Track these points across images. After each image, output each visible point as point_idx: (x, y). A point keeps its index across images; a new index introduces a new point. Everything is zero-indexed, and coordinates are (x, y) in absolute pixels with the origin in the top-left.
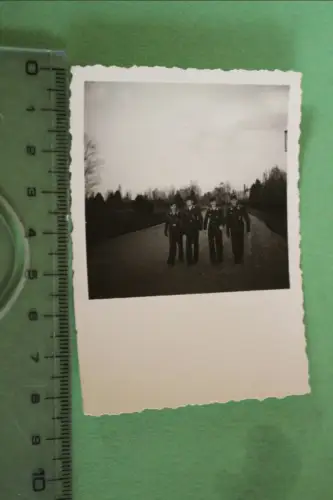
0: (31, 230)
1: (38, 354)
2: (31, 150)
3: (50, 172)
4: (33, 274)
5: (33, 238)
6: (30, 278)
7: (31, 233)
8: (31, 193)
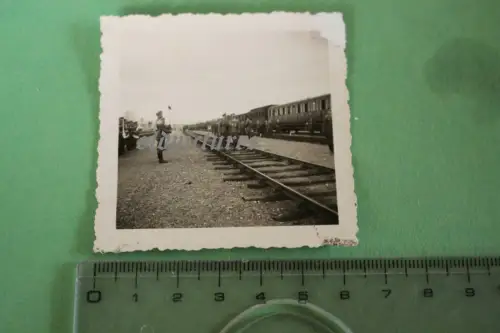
0: (257, 297)
2: (177, 298)
3: (199, 279)
6: (306, 299)
7: (261, 297)
8: (220, 297)
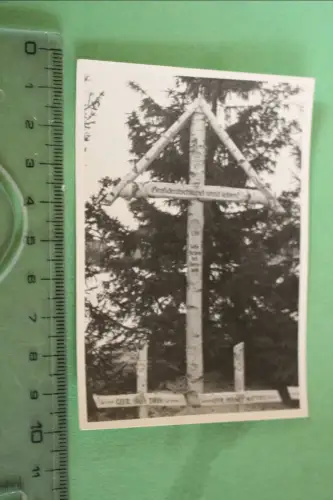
1: (35, 315)
4: (31, 240)
5: (31, 206)
